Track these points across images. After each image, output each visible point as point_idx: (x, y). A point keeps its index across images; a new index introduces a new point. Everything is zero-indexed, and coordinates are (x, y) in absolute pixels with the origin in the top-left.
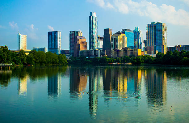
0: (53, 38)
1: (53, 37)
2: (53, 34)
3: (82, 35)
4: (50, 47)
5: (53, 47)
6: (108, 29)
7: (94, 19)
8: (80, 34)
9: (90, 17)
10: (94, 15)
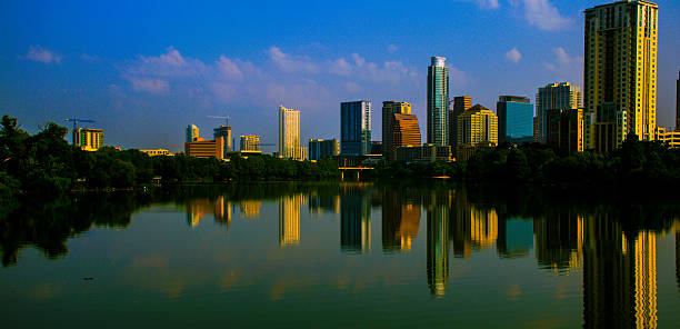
0: (352, 117)
1: (351, 112)
2: (352, 109)
3: (409, 112)
4: (346, 138)
5: (352, 138)
6: (463, 98)
7: (439, 74)
8: (406, 109)
9: (430, 68)
10: (441, 63)
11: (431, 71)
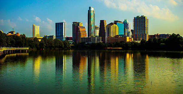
1: (59, 27)
2: (60, 25)
3: (82, 25)
4: (58, 35)
6: (103, 20)
7: (92, 13)
10: (92, 9)
11: (89, 12)
